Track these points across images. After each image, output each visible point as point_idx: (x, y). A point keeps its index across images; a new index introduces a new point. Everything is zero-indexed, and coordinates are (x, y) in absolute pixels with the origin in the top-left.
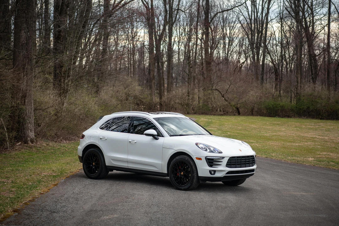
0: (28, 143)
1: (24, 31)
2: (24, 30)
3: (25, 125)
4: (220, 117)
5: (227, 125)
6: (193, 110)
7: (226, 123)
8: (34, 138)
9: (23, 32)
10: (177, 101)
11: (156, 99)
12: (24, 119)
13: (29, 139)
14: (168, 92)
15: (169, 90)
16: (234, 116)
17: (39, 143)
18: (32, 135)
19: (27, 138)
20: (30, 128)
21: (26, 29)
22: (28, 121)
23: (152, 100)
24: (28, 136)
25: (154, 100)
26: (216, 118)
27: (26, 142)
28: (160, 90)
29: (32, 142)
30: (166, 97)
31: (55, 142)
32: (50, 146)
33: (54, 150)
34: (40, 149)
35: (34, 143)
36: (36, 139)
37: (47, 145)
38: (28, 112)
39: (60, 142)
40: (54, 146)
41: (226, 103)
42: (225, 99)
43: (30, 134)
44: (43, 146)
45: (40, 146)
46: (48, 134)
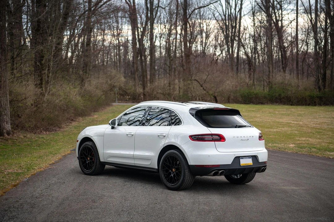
0: (4, 136)
6: (175, 99)
8: (10, 130)
10: (159, 91)
11: (140, 90)
13: (5, 131)
14: (150, 83)
15: (152, 81)
17: (15, 135)
18: (8, 127)
19: (3, 131)
20: (6, 120)
22: (3, 113)
23: (135, 90)
24: (4, 128)
25: (138, 91)
28: (143, 81)
29: (8, 134)
30: (149, 88)
31: (34, 133)
32: (27, 138)
33: (31, 142)
34: (16, 142)
35: (10, 135)
36: (12, 131)
37: (25, 137)
38: (3, 104)
39: (39, 133)
40: (31, 138)
41: (205, 92)
42: (203, 89)
43: (6, 126)
44: (20, 138)
45: (17, 138)
46: (27, 125)
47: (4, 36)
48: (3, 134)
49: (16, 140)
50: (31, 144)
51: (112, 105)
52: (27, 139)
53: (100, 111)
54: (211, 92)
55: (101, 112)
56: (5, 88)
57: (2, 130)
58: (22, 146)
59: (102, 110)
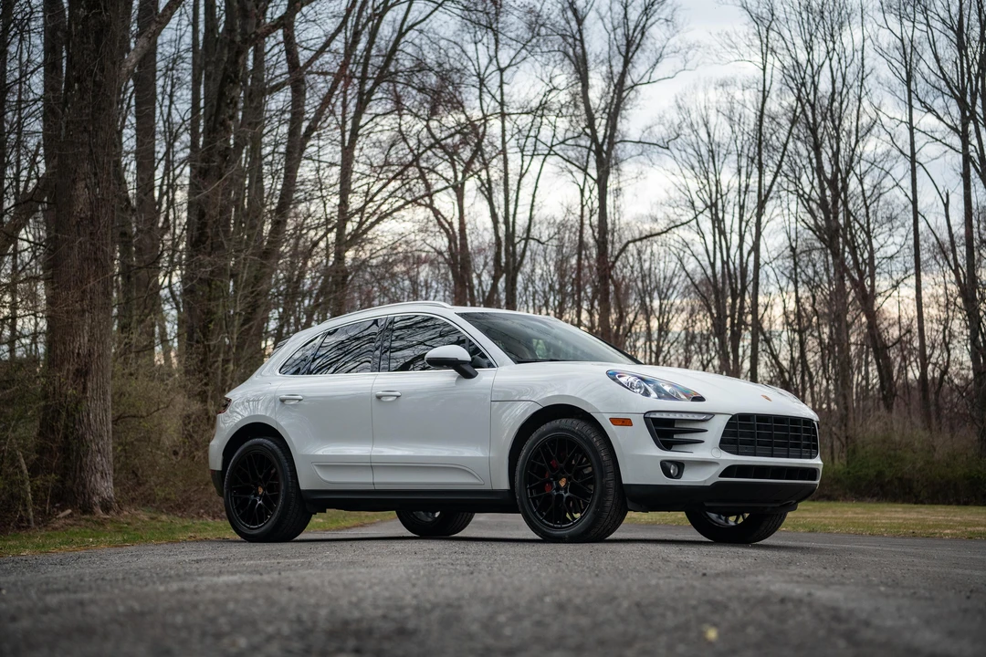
0: (92, 512)
1: (84, 182)
2: (85, 179)
3: (84, 459)
8: (111, 498)
9: (81, 185)
12: (81, 439)
13: (96, 499)
17: (126, 513)
18: (106, 487)
19: (90, 498)
20: (101, 468)
21: (90, 178)
22: (94, 447)
24: (94, 492)
27: (87, 509)
29: (106, 507)
35: (112, 512)
36: (118, 502)
38: (95, 421)
43: (101, 486)
44: (140, 520)
45: (129, 521)
47: (104, 226)
48: (92, 508)
56: (100, 374)
57: (89, 495)
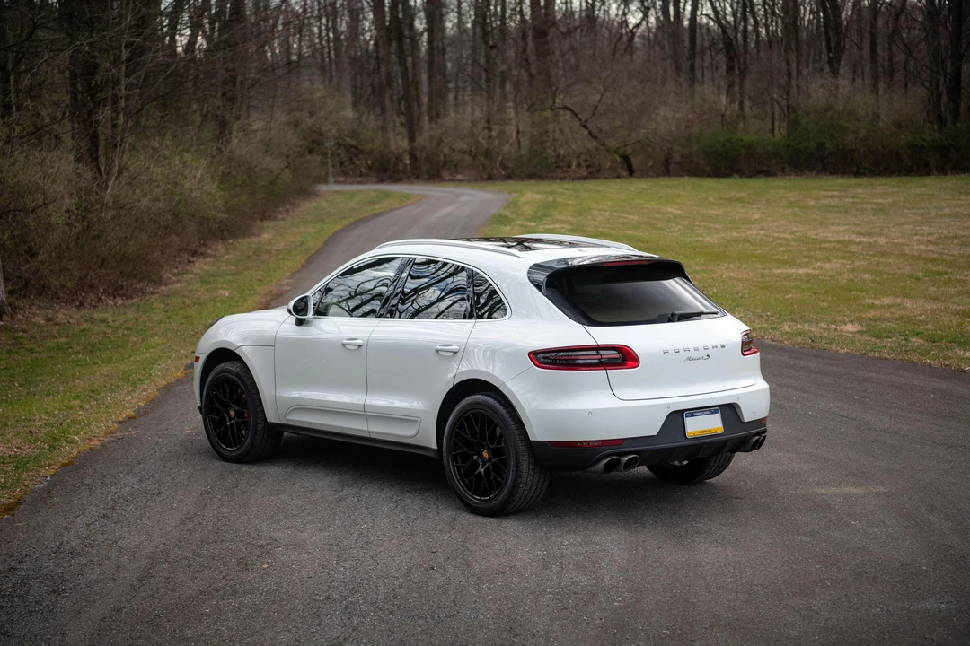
4: (578, 185)
5: (599, 210)
6: (504, 168)
7: (595, 205)
10: (459, 145)
11: (399, 143)
14: (431, 120)
15: (435, 115)
16: (618, 181)
23: (387, 145)
25: (393, 146)
26: (567, 189)
28: (410, 116)
30: (425, 136)
31: (77, 307)
32: (56, 324)
33: (67, 336)
34: (22, 337)
35: (4, 317)
36: (10, 305)
37: (48, 320)
39: (94, 303)
40: (69, 322)
41: (595, 144)
42: (590, 134)
44: (35, 324)
45: (25, 326)
46: (56, 283)
49: (23, 331)
50: (66, 343)
51: (316, 194)
52: (57, 327)
53: (281, 217)
54: (613, 144)
55: (283, 219)
58: (39, 352)
59: (287, 211)
